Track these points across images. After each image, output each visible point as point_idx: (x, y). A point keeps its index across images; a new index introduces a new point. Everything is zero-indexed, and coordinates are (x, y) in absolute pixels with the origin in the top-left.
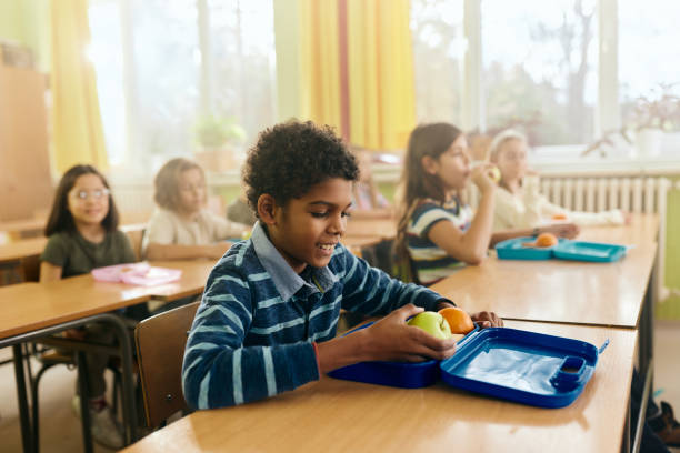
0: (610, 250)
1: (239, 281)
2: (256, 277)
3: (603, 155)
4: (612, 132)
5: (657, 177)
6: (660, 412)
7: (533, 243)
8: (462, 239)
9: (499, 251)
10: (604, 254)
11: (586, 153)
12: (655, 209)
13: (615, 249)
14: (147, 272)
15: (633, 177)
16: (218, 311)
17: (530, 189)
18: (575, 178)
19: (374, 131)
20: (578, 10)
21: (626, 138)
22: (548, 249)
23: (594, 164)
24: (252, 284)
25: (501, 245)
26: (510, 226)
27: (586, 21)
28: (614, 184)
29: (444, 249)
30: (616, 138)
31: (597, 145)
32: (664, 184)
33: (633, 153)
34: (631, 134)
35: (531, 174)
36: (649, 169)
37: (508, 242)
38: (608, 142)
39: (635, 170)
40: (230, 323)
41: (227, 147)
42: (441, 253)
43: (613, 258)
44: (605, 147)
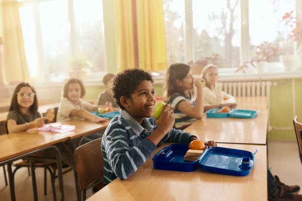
0: (251, 113)
1: (122, 130)
2: (128, 128)
3: (244, 72)
4: (247, 62)
5: (266, 81)
6: (275, 180)
7: (221, 110)
8: (194, 109)
9: (207, 114)
10: (249, 115)
11: (237, 71)
12: (266, 94)
13: (253, 113)
14: (61, 127)
15: (256, 81)
16: (119, 142)
17: (218, 88)
18: (233, 82)
19: (148, 62)
20: (229, 6)
21: (253, 65)
22: (227, 113)
23: (240, 76)
24: (127, 130)
25: (208, 112)
26: (210, 103)
27: (232, 11)
28: (249, 84)
29: (185, 113)
30: (249, 65)
31: (242, 68)
32: (269, 84)
33: (256, 71)
34: (255, 63)
35: (219, 82)
36: (263, 78)
37: (210, 110)
38: (246, 67)
39: (257, 78)
40: (124, 145)
41: (84, 69)
42: (185, 115)
43: (253, 116)
44: (245, 69)
